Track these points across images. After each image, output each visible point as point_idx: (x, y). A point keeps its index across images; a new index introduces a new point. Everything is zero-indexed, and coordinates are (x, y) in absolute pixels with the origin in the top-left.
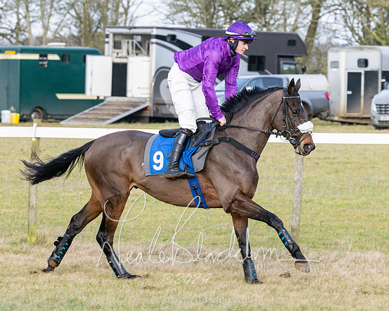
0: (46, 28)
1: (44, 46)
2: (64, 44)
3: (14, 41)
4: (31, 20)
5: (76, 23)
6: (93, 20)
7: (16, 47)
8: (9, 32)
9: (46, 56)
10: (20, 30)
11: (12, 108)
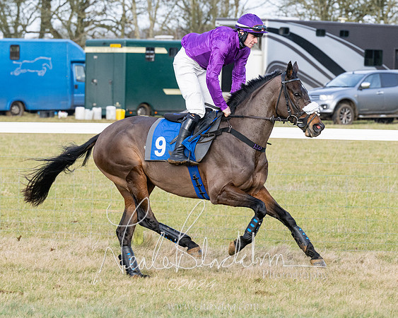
0: (153, 20)
1: (151, 39)
2: (172, 37)
3: (119, 33)
4: (138, 11)
5: (185, 15)
6: (202, 12)
7: (122, 39)
8: (114, 24)
9: (153, 49)
10: (126, 23)
11: (118, 103)
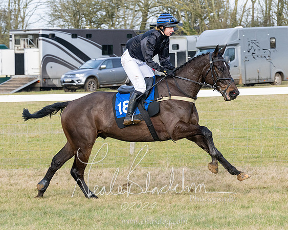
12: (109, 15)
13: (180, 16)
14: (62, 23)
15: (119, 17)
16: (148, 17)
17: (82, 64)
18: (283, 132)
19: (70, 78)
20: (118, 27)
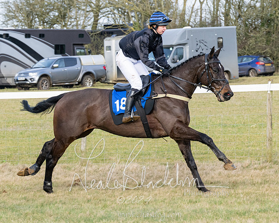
12: (61, 16)
13: (131, 17)
14: (16, 23)
15: (71, 18)
16: (99, 18)
17: (35, 63)
18: (229, 129)
19: (23, 76)
20: (70, 27)
